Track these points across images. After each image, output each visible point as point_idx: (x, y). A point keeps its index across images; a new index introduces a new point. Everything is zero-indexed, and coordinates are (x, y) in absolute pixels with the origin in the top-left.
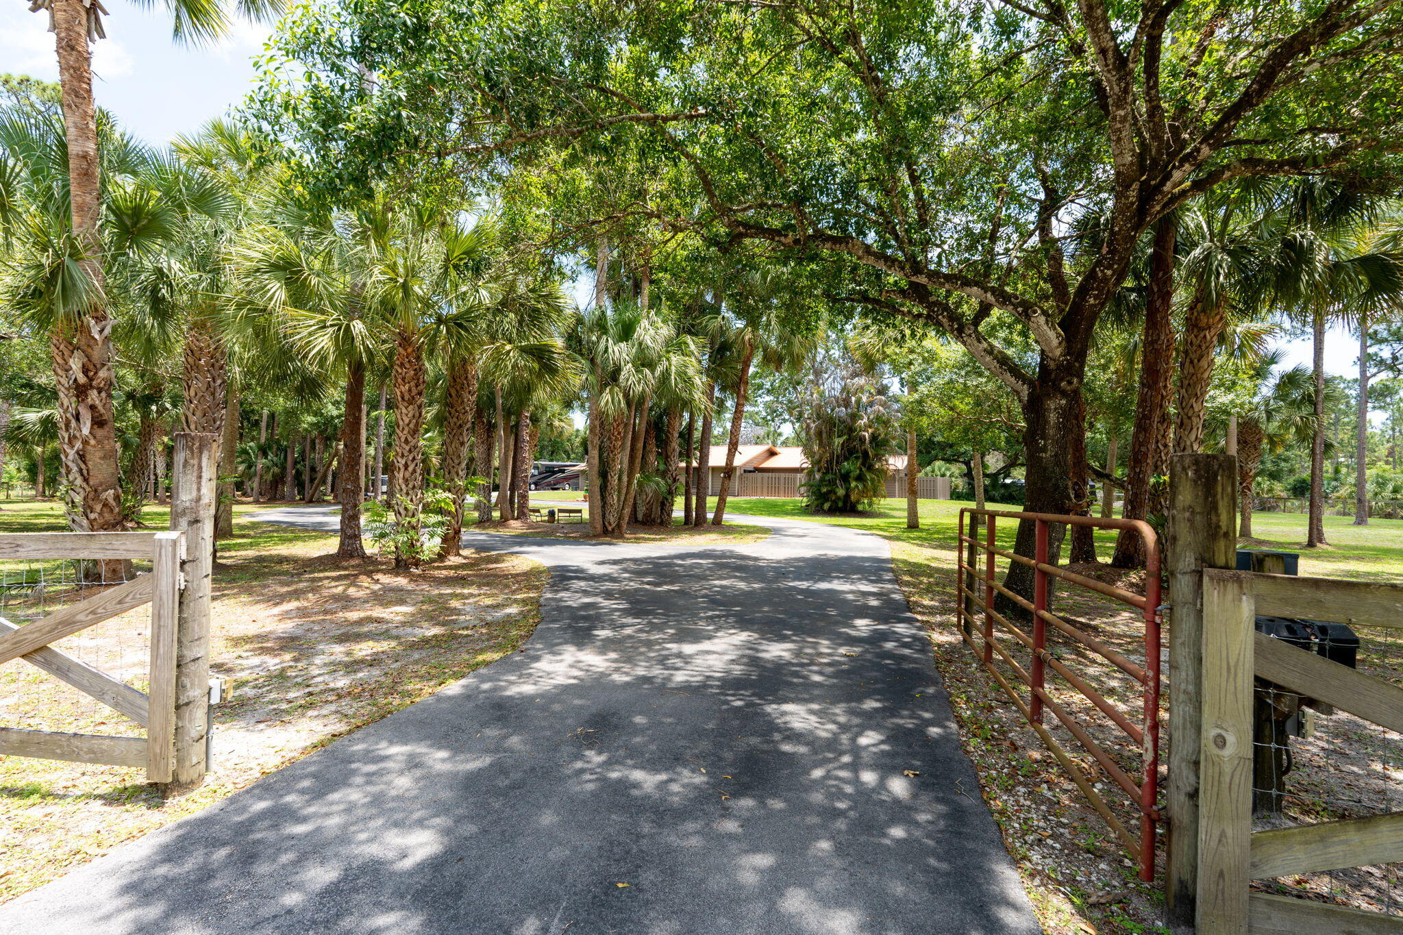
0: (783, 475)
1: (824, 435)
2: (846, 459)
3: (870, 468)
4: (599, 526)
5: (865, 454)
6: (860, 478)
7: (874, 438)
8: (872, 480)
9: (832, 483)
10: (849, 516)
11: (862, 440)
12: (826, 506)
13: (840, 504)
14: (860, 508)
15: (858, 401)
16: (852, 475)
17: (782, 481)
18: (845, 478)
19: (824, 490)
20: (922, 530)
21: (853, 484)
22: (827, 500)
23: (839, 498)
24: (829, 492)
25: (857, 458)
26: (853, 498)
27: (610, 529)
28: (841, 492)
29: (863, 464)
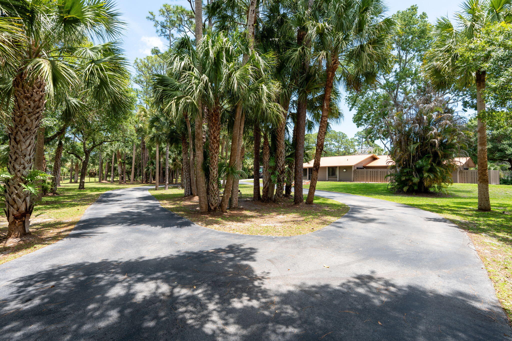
0: (379, 170)
1: (403, 143)
2: (420, 158)
3: (439, 164)
4: (204, 207)
5: (436, 155)
6: (431, 170)
7: (441, 143)
8: (441, 172)
9: (409, 174)
10: (423, 196)
11: (433, 145)
12: (405, 189)
13: (416, 188)
14: (432, 190)
15: (430, 118)
16: (425, 168)
17: (379, 173)
18: (420, 171)
19: (403, 178)
20: (495, 214)
21: (426, 175)
22: (406, 185)
23: (415, 184)
24: (406, 180)
25: (429, 157)
26: (426, 184)
27: (212, 208)
28: (416, 180)
29: (434, 161)
